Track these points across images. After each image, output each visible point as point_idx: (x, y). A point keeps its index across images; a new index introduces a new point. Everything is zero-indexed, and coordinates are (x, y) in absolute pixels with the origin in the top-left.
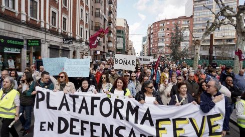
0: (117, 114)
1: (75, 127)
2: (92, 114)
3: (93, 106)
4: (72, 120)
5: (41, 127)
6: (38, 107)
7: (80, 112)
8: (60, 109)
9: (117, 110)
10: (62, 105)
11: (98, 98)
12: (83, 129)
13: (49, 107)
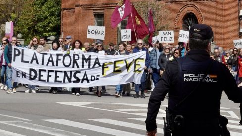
0: (75, 64)
1: (42, 76)
2: (57, 65)
3: (58, 60)
4: (40, 71)
5: (17, 74)
6: (14, 60)
7: (47, 65)
8: (31, 62)
9: (75, 61)
10: (33, 60)
11: (61, 55)
12: (49, 76)
13: (23, 61)
